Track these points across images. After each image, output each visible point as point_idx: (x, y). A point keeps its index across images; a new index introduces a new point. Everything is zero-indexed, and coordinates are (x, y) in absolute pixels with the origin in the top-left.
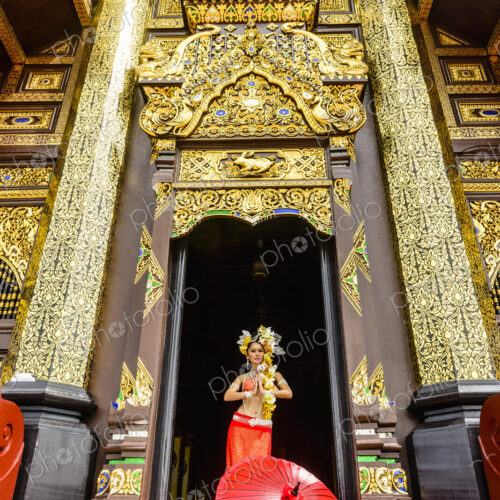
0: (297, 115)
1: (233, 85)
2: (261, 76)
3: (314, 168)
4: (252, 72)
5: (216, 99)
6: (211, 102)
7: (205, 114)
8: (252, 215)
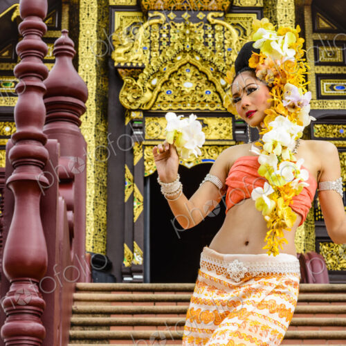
0: (216, 95)
1: (176, 72)
2: (194, 66)
3: (225, 132)
4: (188, 62)
5: (166, 82)
6: (163, 85)
7: (159, 93)
8: (189, 162)
